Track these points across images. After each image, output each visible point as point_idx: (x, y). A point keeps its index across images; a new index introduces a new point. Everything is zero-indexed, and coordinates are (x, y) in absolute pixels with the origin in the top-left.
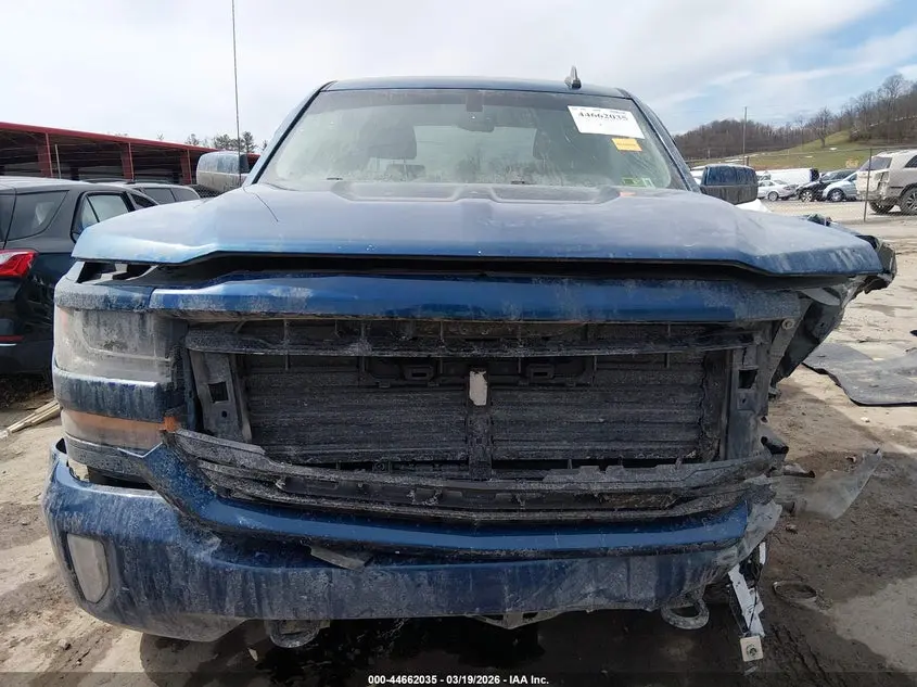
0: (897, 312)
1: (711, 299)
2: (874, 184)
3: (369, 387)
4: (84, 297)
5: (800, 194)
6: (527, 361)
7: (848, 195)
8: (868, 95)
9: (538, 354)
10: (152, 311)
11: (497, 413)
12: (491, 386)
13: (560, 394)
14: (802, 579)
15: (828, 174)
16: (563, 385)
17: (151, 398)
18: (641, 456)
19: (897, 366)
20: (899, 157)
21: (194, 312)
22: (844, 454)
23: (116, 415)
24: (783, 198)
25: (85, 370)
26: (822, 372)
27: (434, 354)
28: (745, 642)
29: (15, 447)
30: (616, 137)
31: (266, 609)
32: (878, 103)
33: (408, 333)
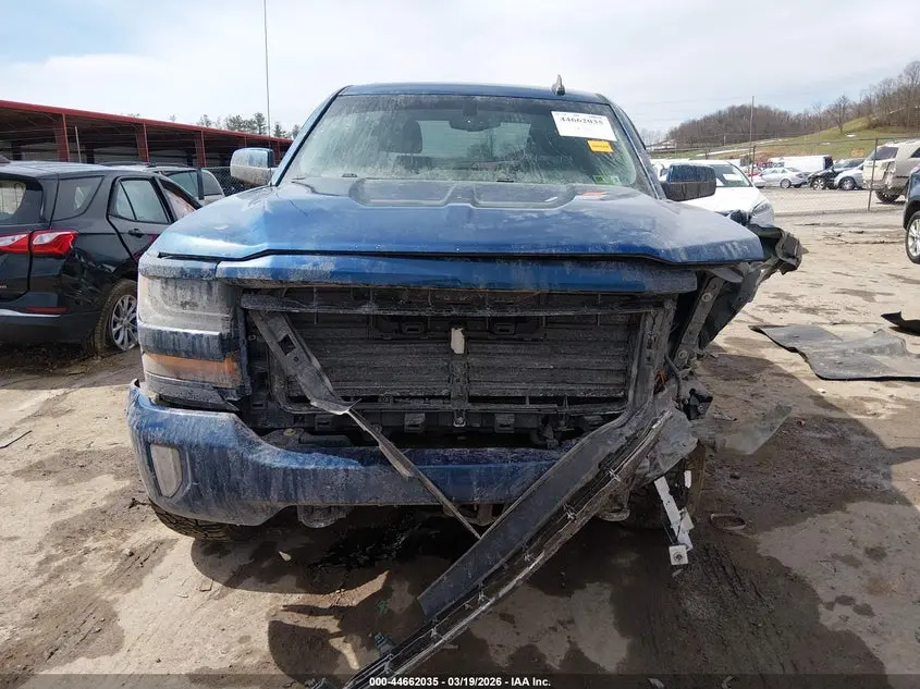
0: (878, 298)
1: (630, 277)
2: (879, 174)
3: (376, 339)
4: (165, 268)
5: (812, 181)
6: (494, 320)
7: (859, 184)
8: (888, 82)
9: (500, 314)
10: (217, 279)
11: (472, 360)
12: (467, 339)
13: (519, 346)
14: (735, 512)
15: (842, 162)
16: (521, 339)
17: (216, 343)
18: (581, 395)
19: (862, 346)
20: (905, 147)
21: (249, 280)
22: (795, 418)
23: (189, 357)
24: (796, 186)
25: (163, 323)
26: (793, 350)
27: (423, 313)
28: (673, 550)
29: (64, 405)
30: (591, 139)
31: (300, 496)
32: (899, 90)
33: (405, 297)
